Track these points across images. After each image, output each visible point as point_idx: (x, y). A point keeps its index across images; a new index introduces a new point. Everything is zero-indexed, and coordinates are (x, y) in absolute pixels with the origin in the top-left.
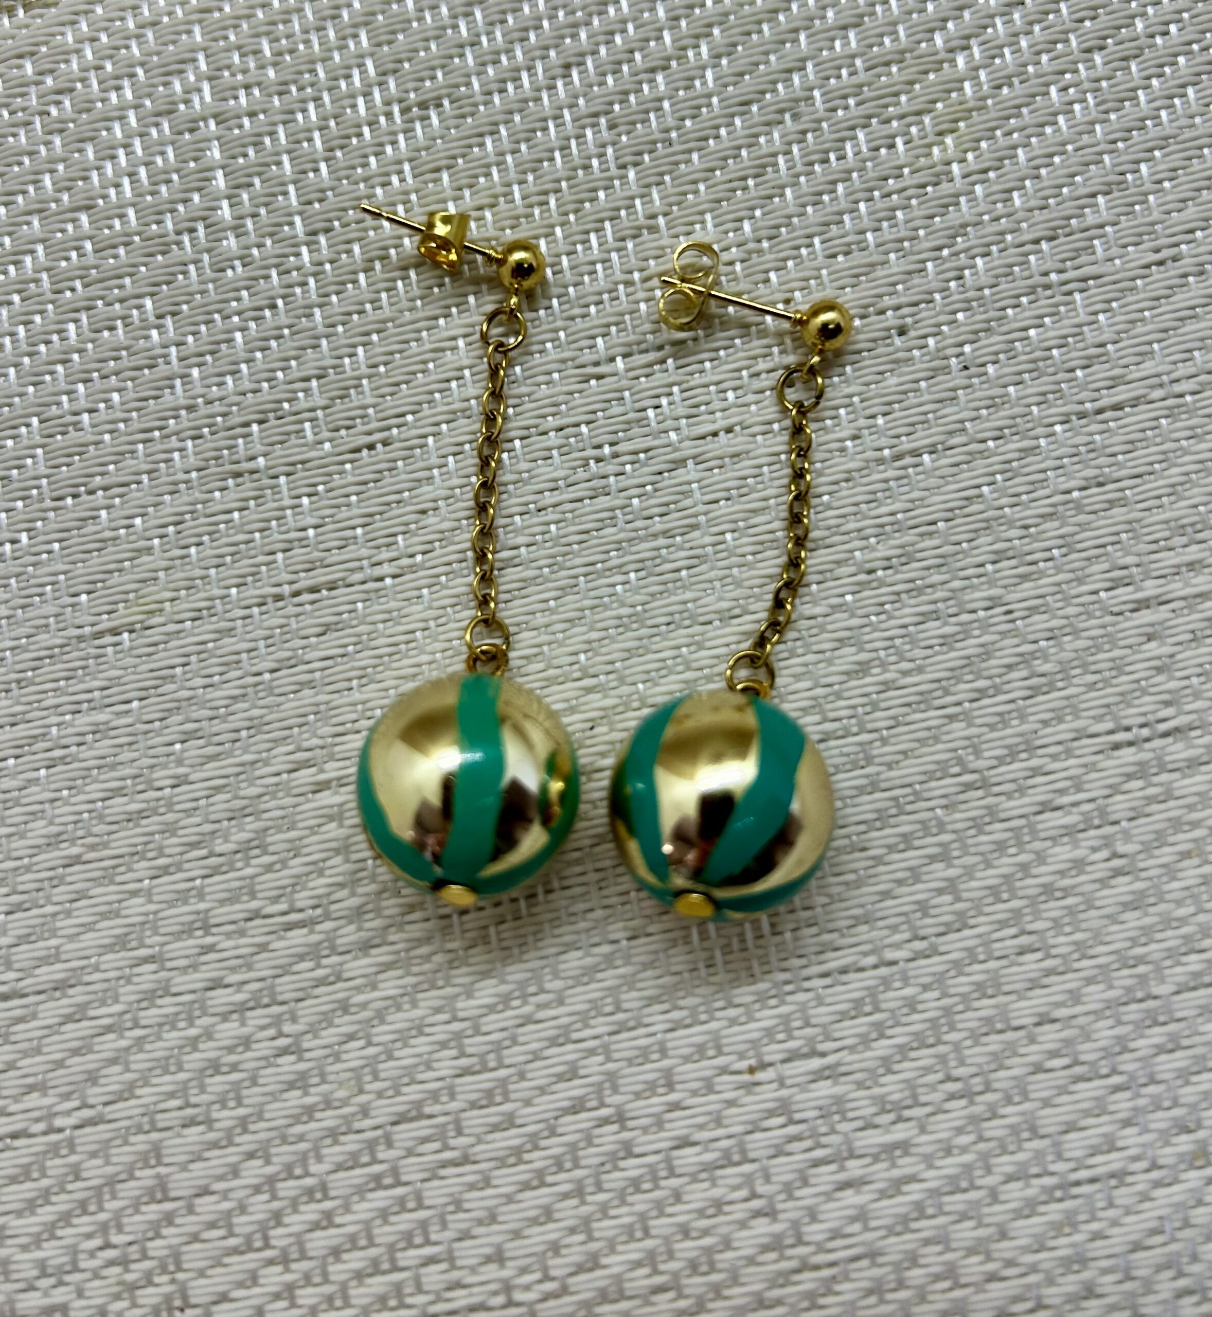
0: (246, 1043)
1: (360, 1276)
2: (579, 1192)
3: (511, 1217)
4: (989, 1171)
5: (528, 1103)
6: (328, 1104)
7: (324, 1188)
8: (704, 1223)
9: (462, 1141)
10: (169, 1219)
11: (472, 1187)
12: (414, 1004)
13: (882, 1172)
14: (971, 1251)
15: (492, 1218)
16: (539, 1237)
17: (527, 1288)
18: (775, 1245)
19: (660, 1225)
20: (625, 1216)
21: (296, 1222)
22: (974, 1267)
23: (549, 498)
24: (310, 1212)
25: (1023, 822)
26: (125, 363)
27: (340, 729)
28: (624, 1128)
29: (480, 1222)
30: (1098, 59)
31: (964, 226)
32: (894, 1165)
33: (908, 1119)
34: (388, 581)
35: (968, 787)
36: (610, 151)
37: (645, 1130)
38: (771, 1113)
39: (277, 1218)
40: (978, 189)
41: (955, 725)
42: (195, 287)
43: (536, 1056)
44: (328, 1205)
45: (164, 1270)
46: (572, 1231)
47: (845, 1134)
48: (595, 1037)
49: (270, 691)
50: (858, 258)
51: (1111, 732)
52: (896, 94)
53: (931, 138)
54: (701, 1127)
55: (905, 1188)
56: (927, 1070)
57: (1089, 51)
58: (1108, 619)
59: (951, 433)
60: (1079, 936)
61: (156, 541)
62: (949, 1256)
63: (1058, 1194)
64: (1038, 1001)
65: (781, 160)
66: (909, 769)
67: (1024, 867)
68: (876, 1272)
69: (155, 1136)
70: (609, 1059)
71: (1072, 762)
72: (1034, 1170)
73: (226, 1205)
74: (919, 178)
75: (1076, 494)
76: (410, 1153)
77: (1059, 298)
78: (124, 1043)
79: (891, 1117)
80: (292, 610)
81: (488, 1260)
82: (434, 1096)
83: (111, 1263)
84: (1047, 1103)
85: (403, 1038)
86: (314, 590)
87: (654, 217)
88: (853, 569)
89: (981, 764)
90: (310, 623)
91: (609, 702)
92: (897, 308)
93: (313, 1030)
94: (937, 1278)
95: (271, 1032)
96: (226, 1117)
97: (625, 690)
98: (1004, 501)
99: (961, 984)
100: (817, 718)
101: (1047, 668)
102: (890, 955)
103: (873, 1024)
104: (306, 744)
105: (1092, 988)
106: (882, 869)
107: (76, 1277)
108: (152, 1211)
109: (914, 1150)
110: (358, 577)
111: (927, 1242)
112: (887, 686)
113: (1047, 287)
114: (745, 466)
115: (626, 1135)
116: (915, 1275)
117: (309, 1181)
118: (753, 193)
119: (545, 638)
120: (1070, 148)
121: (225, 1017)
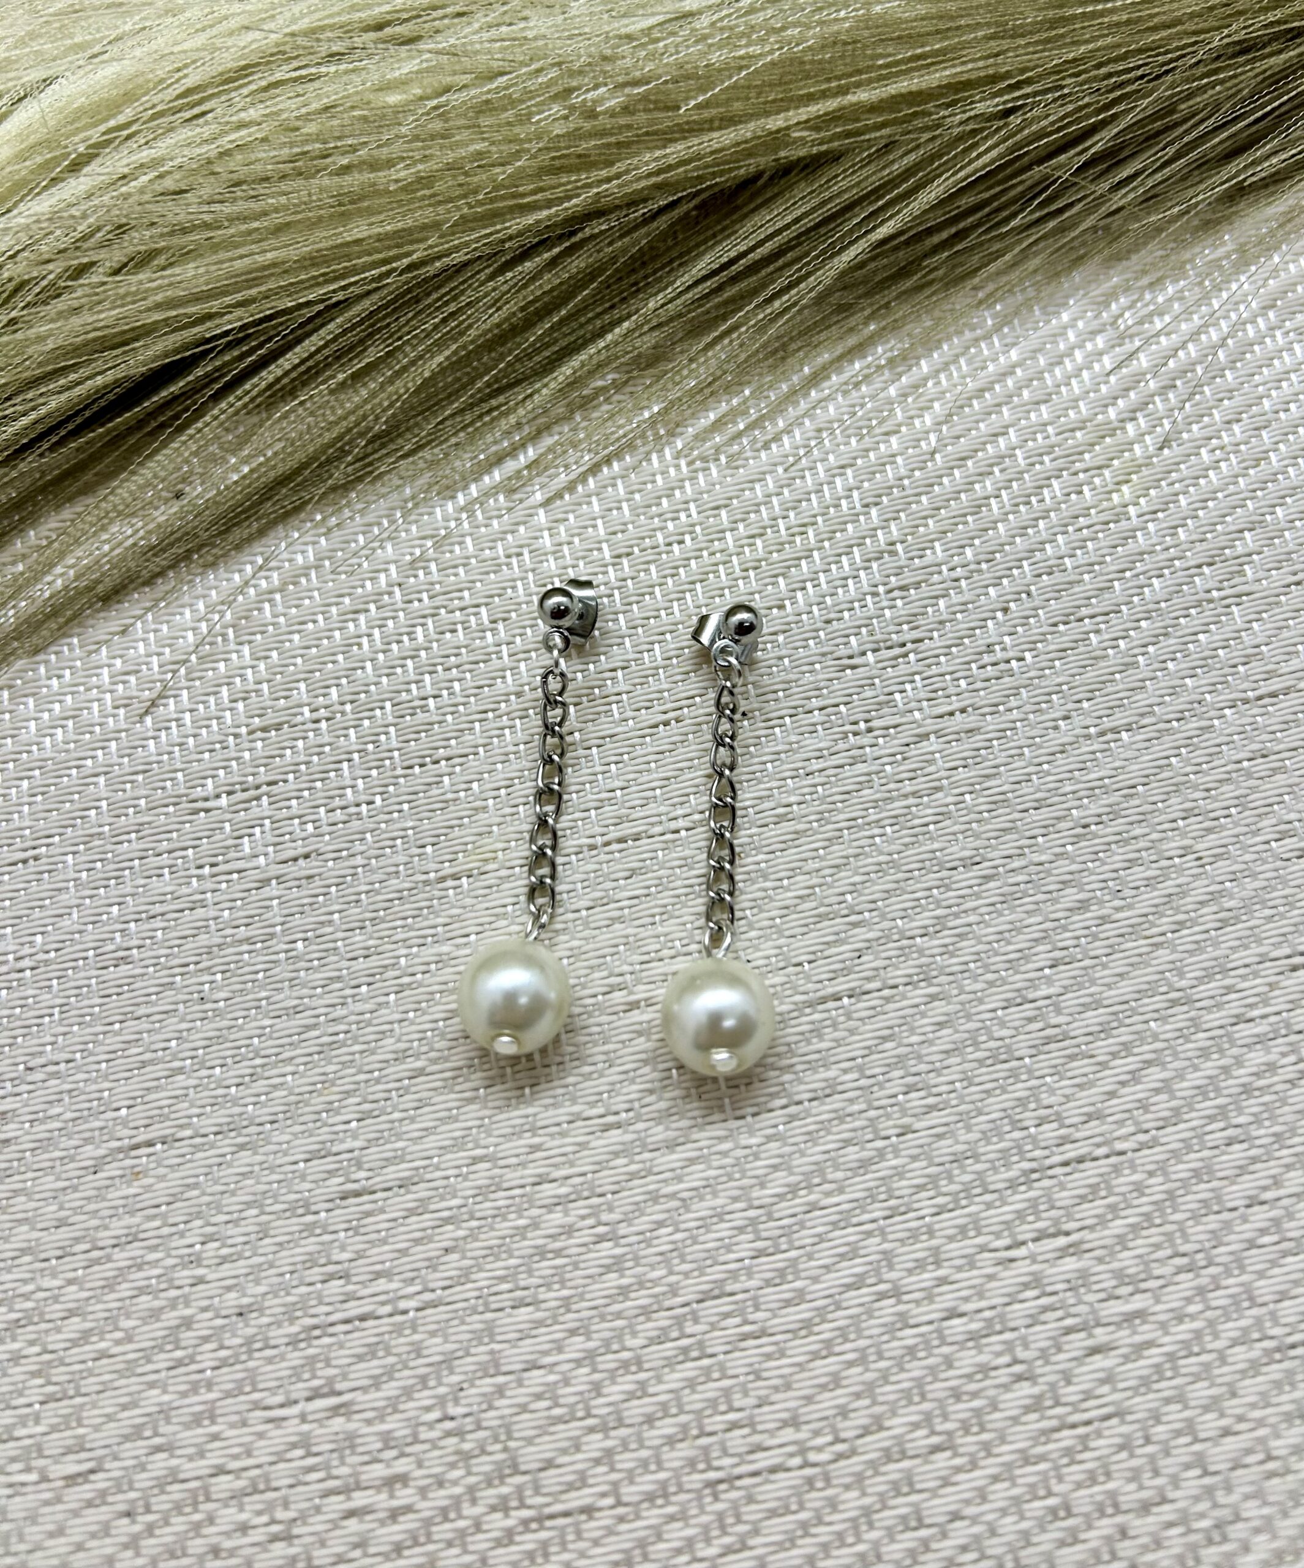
0: (569, 1231)
1: (671, 1441)
2: (862, 1360)
3: (804, 1385)
4: (1216, 1336)
5: (815, 1280)
6: (641, 1285)
7: (639, 1362)
8: (973, 1387)
9: (760, 1315)
10: (500, 1391)
11: (769, 1357)
12: (715, 1194)
13: (1124, 1336)
14: (1206, 1409)
15: (788, 1387)
16: (828, 1402)
17: (819, 1449)
18: (1035, 1405)
19: (937, 1389)
20: (904, 1380)
21: (615, 1391)
22: (1209, 1423)
23: (815, 765)
24: (626, 1383)
25: (1221, 1032)
26: (465, 658)
27: (646, 958)
28: (899, 1302)
29: (776, 1389)
30: (1236, 428)
31: (1142, 554)
32: (1135, 1333)
33: (1145, 1291)
34: (683, 833)
35: (1174, 1003)
36: (855, 494)
37: (917, 1302)
38: (1026, 1286)
39: (597, 1389)
40: (1150, 525)
41: (1160, 952)
42: (523, 599)
43: (821, 1238)
44: (643, 1376)
45: (496, 1440)
46: (858, 1396)
47: (1091, 1304)
48: (873, 1221)
49: (586, 924)
50: (1058, 577)
51: (1289, 957)
52: (1081, 453)
53: (1110, 487)
54: (966, 1299)
55: (1146, 1353)
56: (1157, 1247)
57: (1229, 422)
58: (1279, 863)
59: (1142, 715)
60: (1277, 1129)
61: (491, 802)
62: (1187, 1414)
63: (1277, 1356)
64: (1247, 1185)
65: (993, 501)
66: (1125, 988)
67: (1225, 1070)
68: (1125, 1429)
69: (489, 1316)
70: (885, 1241)
71: (1258, 981)
72: (1256, 1336)
73: (552, 1378)
74: (1103, 517)
75: (1245, 764)
76: (713, 1327)
77: (1220, 610)
78: (461, 1233)
79: (1130, 1289)
80: (603, 857)
81: (785, 1424)
82: (734, 1275)
83: (448, 1434)
84: (1261, 1275)
85: (705, 1224)
86: (621, 840)
87: (893, 544)
88: (1071, 824)
89: (1184, 983)
90: (618, 869)
91: (871, 935)
92: (1092, 617)
93: (626, 1220)
94: (1178, 1433)
95: (591, 1221)
96: (551, 1297)
97: (886, 924)
98: (1189, 769)
99: (1180, 1171)
100: (1049, 947)
101: (1232, 904)
102: (1119, 1146)
103: (1109, 1206)
104: (617, 971)
105: (1292, 1174)
106: (1108, 1072)
107: (418, 1448)
108: (486, 1385)
109: (1152, 1318)
110: (658, 829)
111: (1168, 1401)
112: (1104, 920)
113: (1210, 601)
114: (978, 740)
115: (901, 1308)
116: (1160, 1431)
117: (626, 1355)
118: (972, 526)
119: (815, 881)
120: (1220, 495)
121: (549, 1208)
